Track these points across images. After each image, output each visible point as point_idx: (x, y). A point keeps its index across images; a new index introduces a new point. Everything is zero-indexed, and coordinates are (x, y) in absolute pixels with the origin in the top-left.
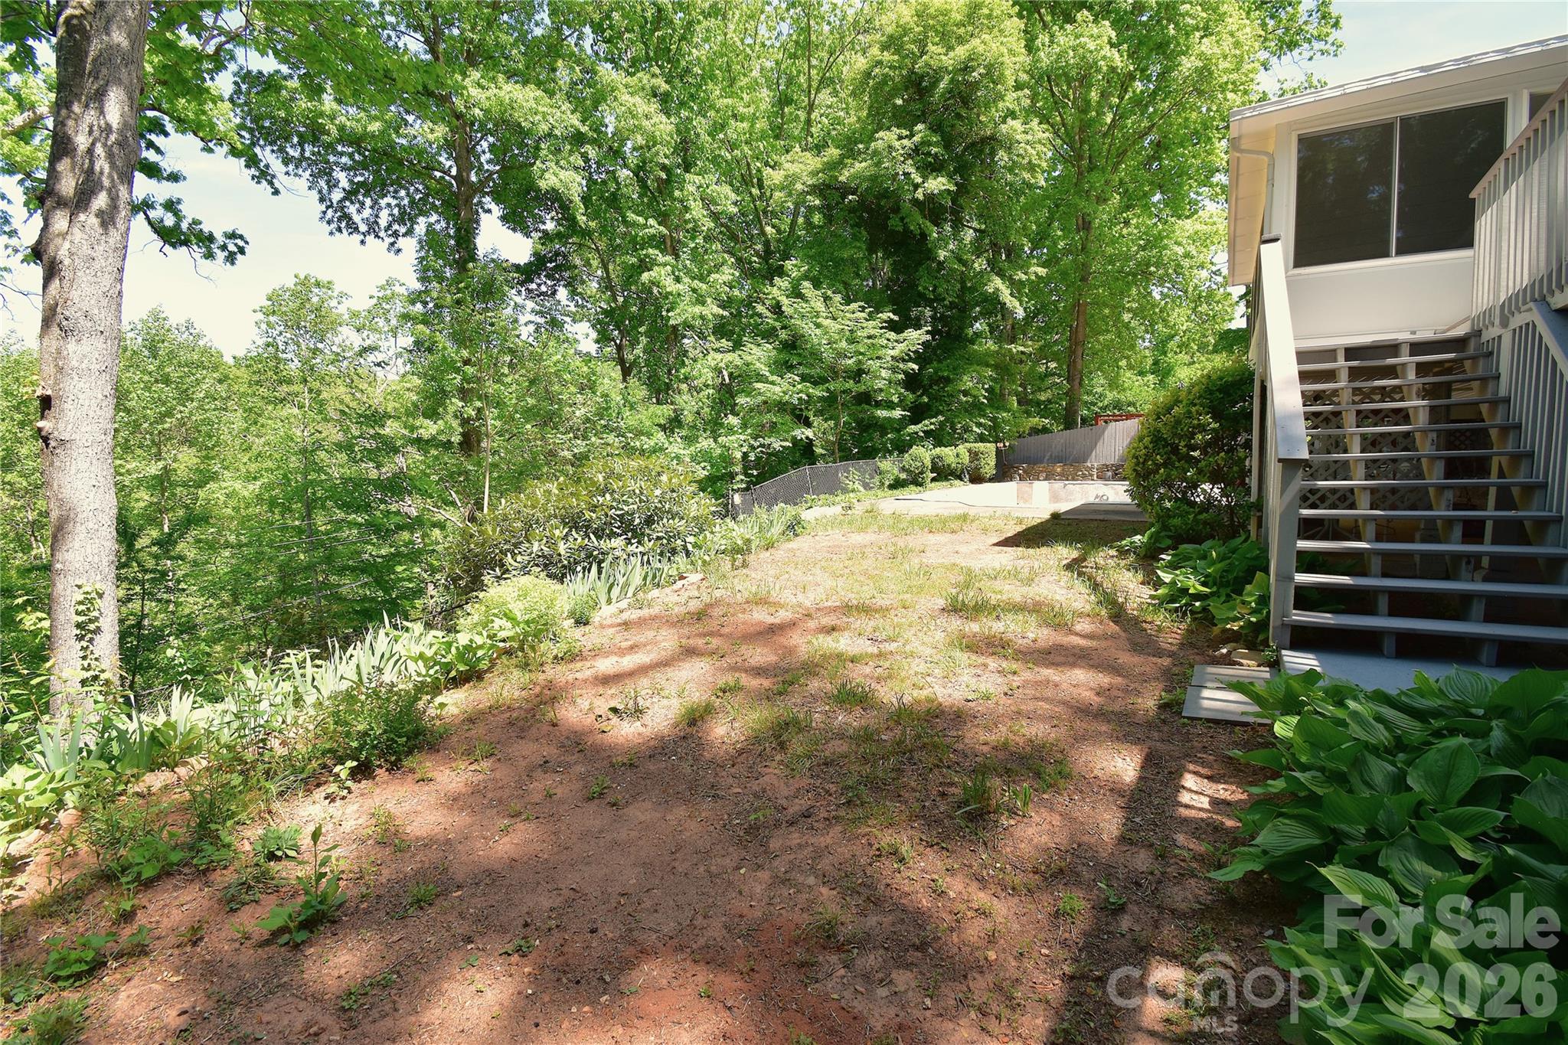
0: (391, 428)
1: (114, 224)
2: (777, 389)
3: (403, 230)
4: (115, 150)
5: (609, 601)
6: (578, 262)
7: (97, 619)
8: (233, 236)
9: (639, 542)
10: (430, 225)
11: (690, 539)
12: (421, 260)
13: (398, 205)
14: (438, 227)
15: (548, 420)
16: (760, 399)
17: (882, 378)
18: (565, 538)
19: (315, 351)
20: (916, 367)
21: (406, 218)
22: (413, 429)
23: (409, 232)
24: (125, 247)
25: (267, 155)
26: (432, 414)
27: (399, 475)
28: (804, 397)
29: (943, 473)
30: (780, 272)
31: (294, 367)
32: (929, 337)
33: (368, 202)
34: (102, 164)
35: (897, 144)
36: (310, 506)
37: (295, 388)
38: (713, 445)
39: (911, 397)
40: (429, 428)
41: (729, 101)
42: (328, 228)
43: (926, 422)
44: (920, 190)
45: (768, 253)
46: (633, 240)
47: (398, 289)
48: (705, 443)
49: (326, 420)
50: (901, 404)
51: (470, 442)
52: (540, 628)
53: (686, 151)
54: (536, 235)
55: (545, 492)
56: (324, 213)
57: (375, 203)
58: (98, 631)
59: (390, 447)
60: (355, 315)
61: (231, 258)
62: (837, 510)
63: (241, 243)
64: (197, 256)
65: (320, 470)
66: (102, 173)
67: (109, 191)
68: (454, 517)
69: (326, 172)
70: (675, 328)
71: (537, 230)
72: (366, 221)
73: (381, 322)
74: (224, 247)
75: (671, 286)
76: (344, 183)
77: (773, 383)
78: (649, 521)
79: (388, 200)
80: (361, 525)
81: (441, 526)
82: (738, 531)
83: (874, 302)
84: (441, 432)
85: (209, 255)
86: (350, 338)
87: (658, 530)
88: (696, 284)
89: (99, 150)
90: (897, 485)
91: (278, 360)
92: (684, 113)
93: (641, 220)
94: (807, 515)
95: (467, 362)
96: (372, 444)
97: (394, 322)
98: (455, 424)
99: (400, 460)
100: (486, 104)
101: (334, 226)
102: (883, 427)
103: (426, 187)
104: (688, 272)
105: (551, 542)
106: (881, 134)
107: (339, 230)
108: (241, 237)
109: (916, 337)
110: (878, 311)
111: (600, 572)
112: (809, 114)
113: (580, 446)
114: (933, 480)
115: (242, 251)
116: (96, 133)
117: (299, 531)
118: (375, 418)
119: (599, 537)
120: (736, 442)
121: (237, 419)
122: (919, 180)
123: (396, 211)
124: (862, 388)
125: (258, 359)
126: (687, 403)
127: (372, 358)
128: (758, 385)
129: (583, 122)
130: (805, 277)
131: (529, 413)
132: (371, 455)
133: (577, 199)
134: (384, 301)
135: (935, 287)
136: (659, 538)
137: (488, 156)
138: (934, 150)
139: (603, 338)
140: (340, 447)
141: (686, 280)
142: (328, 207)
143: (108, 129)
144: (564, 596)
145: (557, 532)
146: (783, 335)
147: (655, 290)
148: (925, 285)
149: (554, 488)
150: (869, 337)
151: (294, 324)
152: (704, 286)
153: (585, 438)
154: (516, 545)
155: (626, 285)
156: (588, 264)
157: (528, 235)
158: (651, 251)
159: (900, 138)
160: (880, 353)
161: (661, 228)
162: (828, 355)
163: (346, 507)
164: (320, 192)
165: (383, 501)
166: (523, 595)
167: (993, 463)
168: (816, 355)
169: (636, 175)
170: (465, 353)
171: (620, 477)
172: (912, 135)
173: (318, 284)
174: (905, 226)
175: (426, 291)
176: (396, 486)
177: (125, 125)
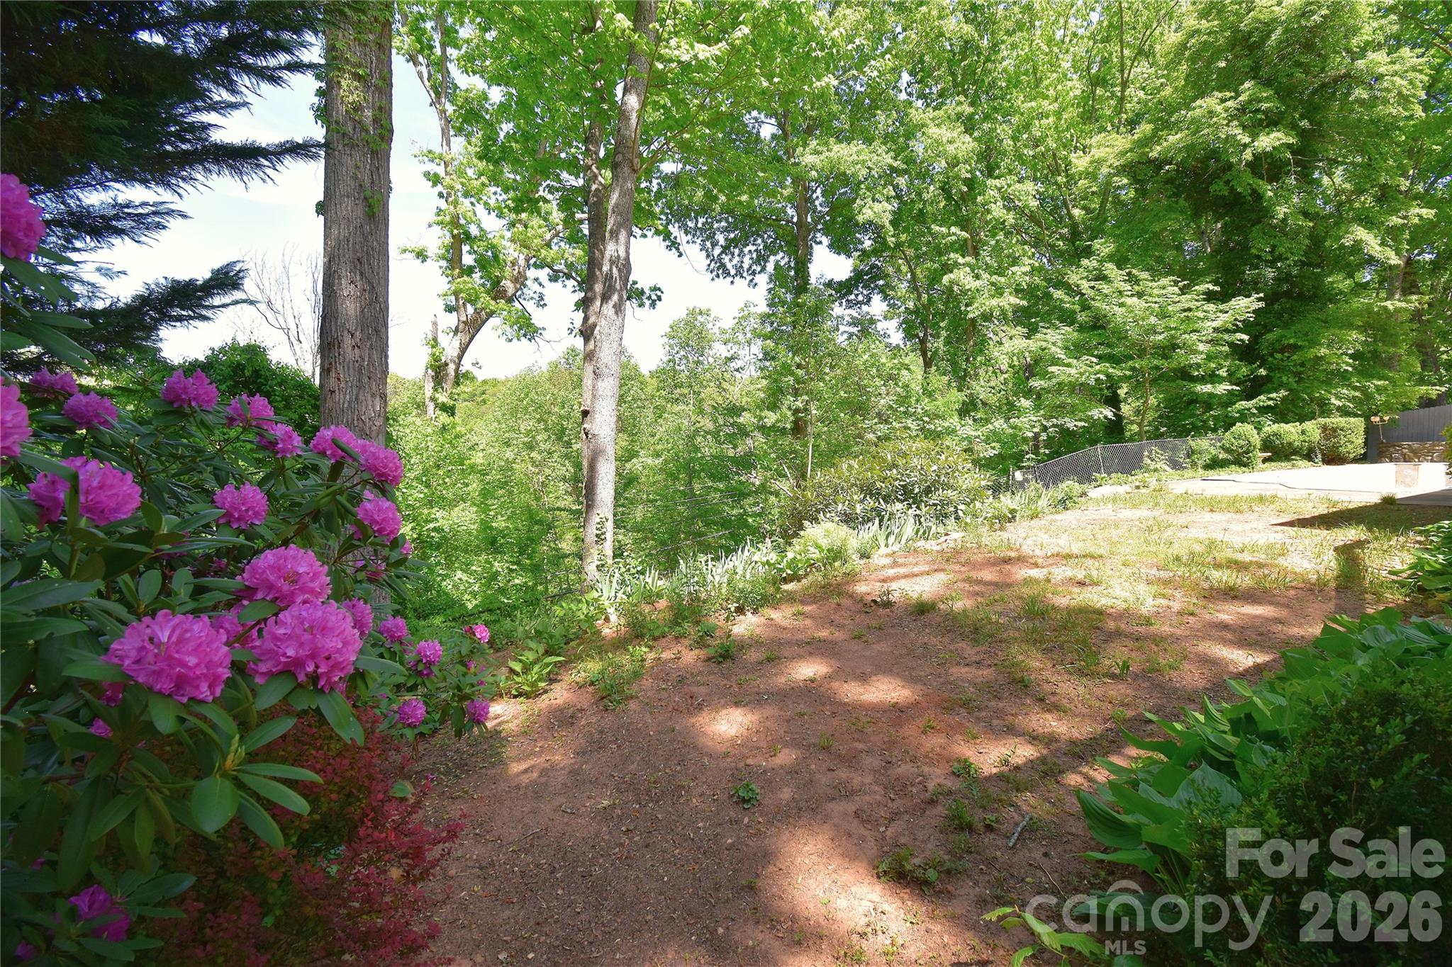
0: (746, 418)
1: (620, 311)
2: (1073, 371)
3: (759, 269)
5: (887, 545)
6: (891, 270)
7: (605, 532)
8: (655, 289)
9: (918, 508)
10: (777, 262)
11: (962, 507)
12: (770, 290)
13: (756, 250)
14: (782, 263)
15: (859, 408)
16: (1054, 381)
17: (1198, 350)
18: (862, 501)
19: (698, 363)
20: (1246, 337)
21: (761, 259)
22: (761, 418)
23: (763, 270)
25: (674, 230)
26: (774, 407)
27: (749, 454)
28: (1102, 377)
29: (1278, 452)
30: (1088, 252)
31: (683, 377)
32: (1262, 304)
33: (737, 251)
34: (616, 276)
35: (1219, 109)
36: (692, 474)
37: (686, 391)
38: (1005, 426)
39: (1244, 370)
40: (771, 418)
41: (1033, 104)
42: (711, 276)
43: (1262, 397)
44: (1249, 151)
45: (1075, 234)
46: (938, 246)
47: (752, 309)
48: (999, 424)
49: (703, 414)
50: (1231, 378)
51: (798, 428)
52: (836, 555)
53: (989, 160)
54: (856, 254)
55: (850, 467)
56: (709, 265)
57: (741, 251)
58: (605, 538)
59: (744, 432)
60: (723, 332)
61: (653, 305)
62: (1127, 488)
63: (659, 293)
64: (635, 306)
65: (698, 450)
66: (616, 281)
67: (619, 292)
68: (784, 486)
69: (711, 237)
70: (973, 320)
71: (856, 250)
72: (735, 266)
73: (741, 337)
74: (649, 298)
75: (970, 283)
76: (722, 242)
77: (1069, 365)
78: (928, 491)
79: (751, 248)
80: (722, 491)
81: (777, 494)
82: (1007, 502)
83: (1188, 276)
84: (778, 421)
85: (641, 305)
86: (720, 350)
87: (934, 498)
88: (995, 278)
89: (614, 268)
90: (1214, 464)
91: (675, 370)
92: (986, 126)
93: (944, 230)
94: (1094, 493)
95: (799, 366)
96: (730, 430)
97: (749, 335)
98: (789, 413)
99: (749, 441)
100: (819, 165)
101: (714, 274)
102: (1208, 402)
103: (775, 232)
104: (987, 268)
105: (852, 506)
106: (1199, 102)
107: (718, 276)
108: (659, 289)
109: (1245, 305)
110: (1193, 283)
111: (880, 526)
112: (1123, 91)
113: (883, 429)
114: (1265, 460)
115: (659, 299)
117: (683, 492)
118: (735, 410)
119: (886, 502)
120: (1029, 421)
121: (649, 414)
122: (1247, 140)
123: (754, 255)
124: (1174, 365)
125: (663, 371)
126: (981, 388)
127: (734, 365)
128: (1052, 369)
129: (895, 159)
130: (1111, 258)
131: (843, 404)
132: (731, 438)
133: (887, 224)
134: (742, 320)
135: (1274, 247)
136: (935, 505)
137: (821, 199)
138: (1265, 106)
139: (909, 334)
141: (985, 276)
142: (711, 261)
144: (853, 540)
145: (855, 497)
146: (1082, 317)
147: (955, 288)
148: (1260, 246)
149: (855, 464)
150: (1185, 310)
151: (685, 345)
152: (1003, 280)
153: (886, 422)
154: (826, 506)
155: (931, 286)
156: (898, 270)
157: (849, 256)
158: (952, 255)
159: (1223, 101)
160: (1199, 325)
161: (964, 234)
162: (1134, 333)
163: (712, 477)
164: (707, 251)
165: (737, 474)
166: (827, 534)
167: (1360, 440)
168: (1121, 335)
169: (942, 189)
170: (797, 359)
171: (905, 455)
172: (1238, 95)
173: (701, 313)
174: (1232, 190)
175: (773, 314)
176: (746, 462)
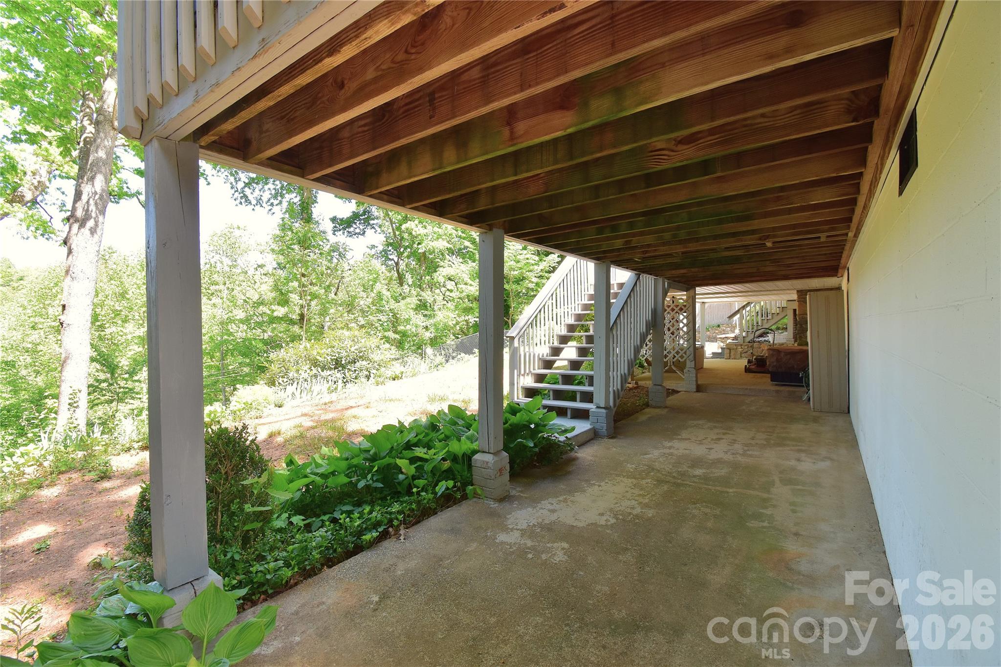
1: (96, 232)
3: (276, 202)
4: (98, 202)
7: (77, 401)
9: (344, 373)
10: (291, 199)
11: (374, 371)
12: (283, 219)
13: (275, 189)
14: (295, 201)
21: (278, 195)
23: (280, 203)
24: (100, 242)
26: (282, 303)
33: (258, 187)
34: (92, 207)
36: (224, 354)
37: (220, 287)
40: (281, 311)
49: (235, 306)
51: (304, 318)
56: (233, 195)
57: (262, 188)
58: (77, 407)
65: (231, 334)
66: (92, 211)
67: (95, 218)
72: (256, 198)
76: (244, 179)
79: (271, 186)
88: (436, 229)
89: (92, 202)
95: (302, 275)
101: (238, 201)
107: (241, 203)
116: (90, 195)
117: (218, 368)
119: (322, 370)
123: (273, 192)
140: (242, 321)
142: (235, 192)
143: (96, 193)
152: (441, 230)
160: (532, 267)
164: (231, 183)
177: (103, 190)
